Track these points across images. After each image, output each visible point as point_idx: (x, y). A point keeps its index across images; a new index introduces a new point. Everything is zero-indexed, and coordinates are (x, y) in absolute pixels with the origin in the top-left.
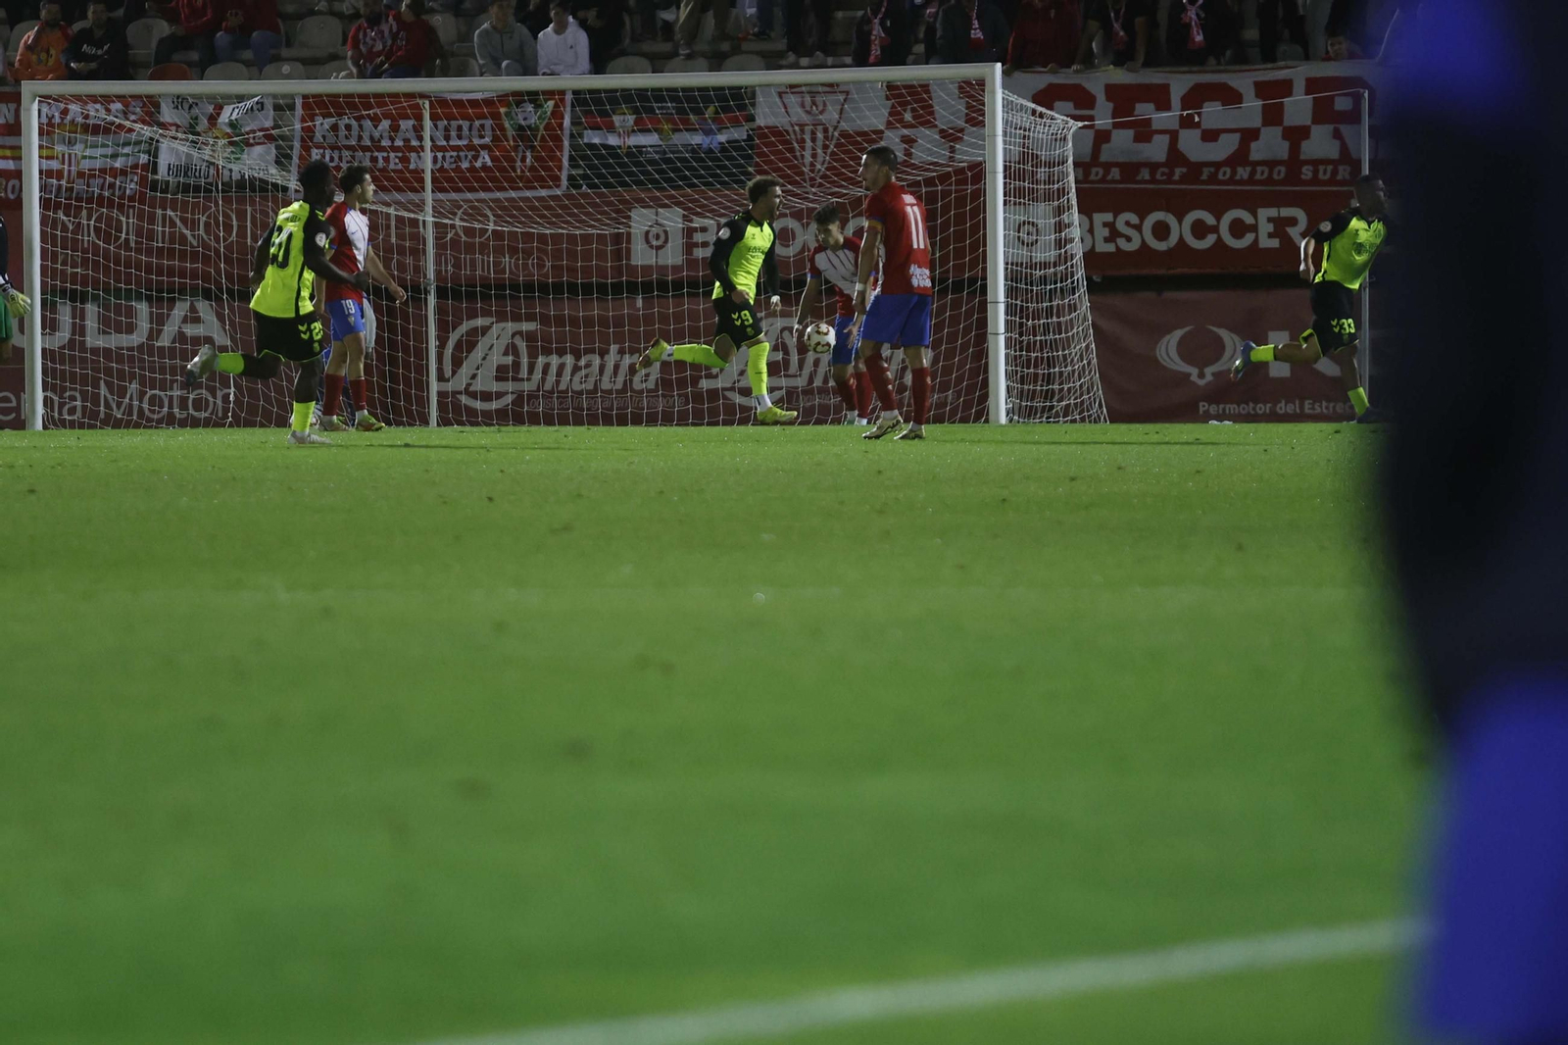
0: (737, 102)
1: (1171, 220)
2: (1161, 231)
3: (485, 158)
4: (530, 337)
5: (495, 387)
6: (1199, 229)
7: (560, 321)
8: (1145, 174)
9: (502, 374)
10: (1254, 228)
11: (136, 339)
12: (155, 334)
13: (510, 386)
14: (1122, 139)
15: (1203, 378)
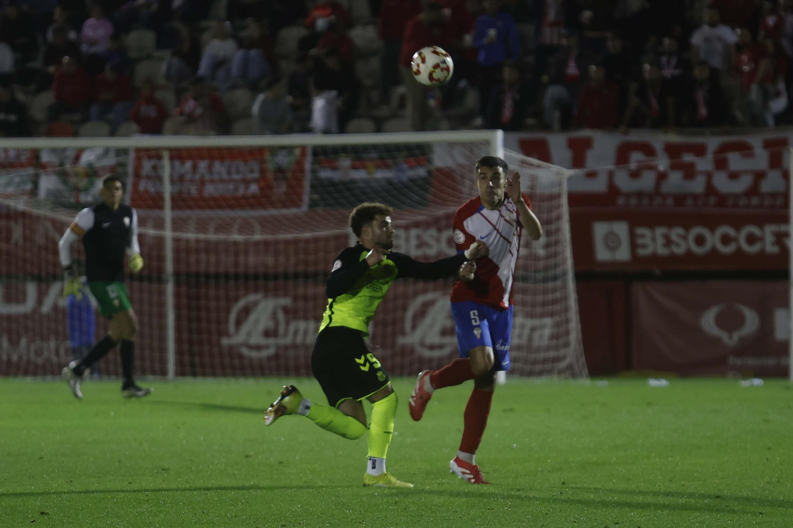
0: (420, 152)
1: (706, 232)
2: (700, 241)
3: (254, 188)
4: (286, 310)
5: (262, 341)
6: (726, 240)
7: (306, 298)
8: (690, 202)
9: (267, 334)
10: (761, 239)
11: (28, 307)
12: (40, 302)
13: (271, 341)
14: (675, 179)
15: (730, 340)
